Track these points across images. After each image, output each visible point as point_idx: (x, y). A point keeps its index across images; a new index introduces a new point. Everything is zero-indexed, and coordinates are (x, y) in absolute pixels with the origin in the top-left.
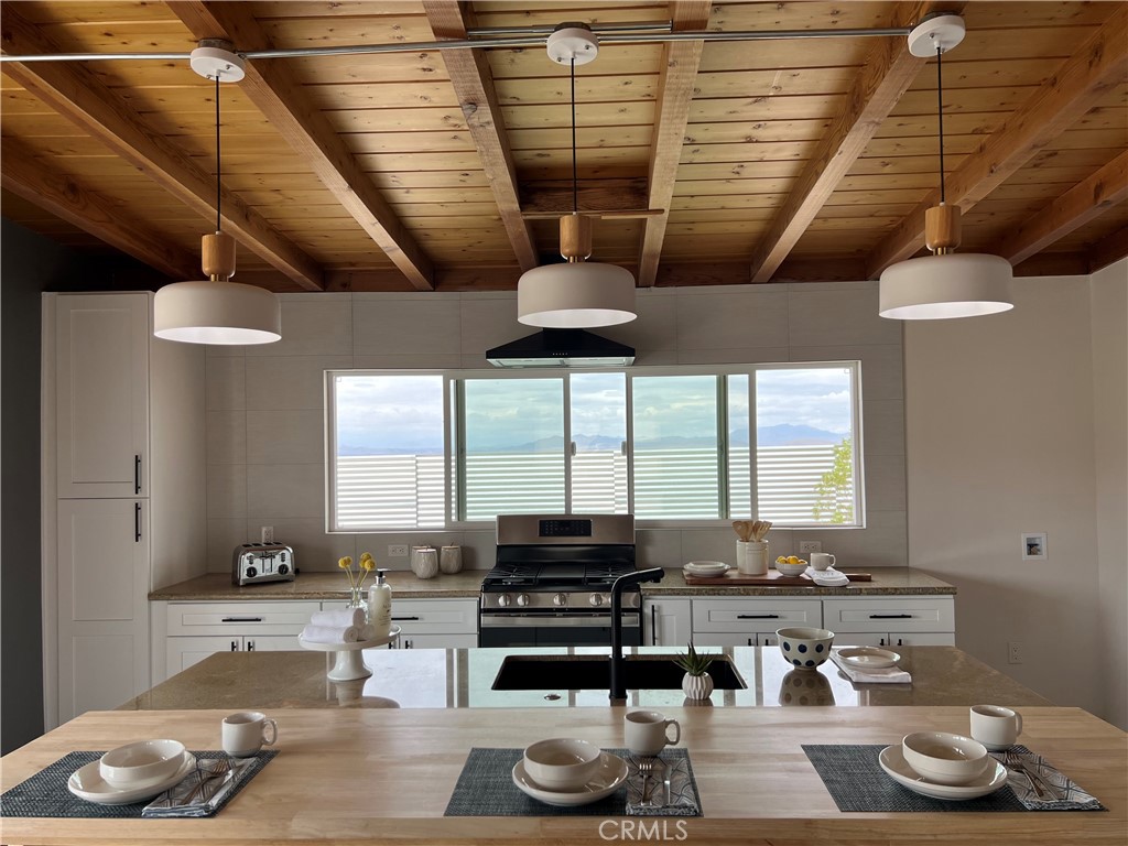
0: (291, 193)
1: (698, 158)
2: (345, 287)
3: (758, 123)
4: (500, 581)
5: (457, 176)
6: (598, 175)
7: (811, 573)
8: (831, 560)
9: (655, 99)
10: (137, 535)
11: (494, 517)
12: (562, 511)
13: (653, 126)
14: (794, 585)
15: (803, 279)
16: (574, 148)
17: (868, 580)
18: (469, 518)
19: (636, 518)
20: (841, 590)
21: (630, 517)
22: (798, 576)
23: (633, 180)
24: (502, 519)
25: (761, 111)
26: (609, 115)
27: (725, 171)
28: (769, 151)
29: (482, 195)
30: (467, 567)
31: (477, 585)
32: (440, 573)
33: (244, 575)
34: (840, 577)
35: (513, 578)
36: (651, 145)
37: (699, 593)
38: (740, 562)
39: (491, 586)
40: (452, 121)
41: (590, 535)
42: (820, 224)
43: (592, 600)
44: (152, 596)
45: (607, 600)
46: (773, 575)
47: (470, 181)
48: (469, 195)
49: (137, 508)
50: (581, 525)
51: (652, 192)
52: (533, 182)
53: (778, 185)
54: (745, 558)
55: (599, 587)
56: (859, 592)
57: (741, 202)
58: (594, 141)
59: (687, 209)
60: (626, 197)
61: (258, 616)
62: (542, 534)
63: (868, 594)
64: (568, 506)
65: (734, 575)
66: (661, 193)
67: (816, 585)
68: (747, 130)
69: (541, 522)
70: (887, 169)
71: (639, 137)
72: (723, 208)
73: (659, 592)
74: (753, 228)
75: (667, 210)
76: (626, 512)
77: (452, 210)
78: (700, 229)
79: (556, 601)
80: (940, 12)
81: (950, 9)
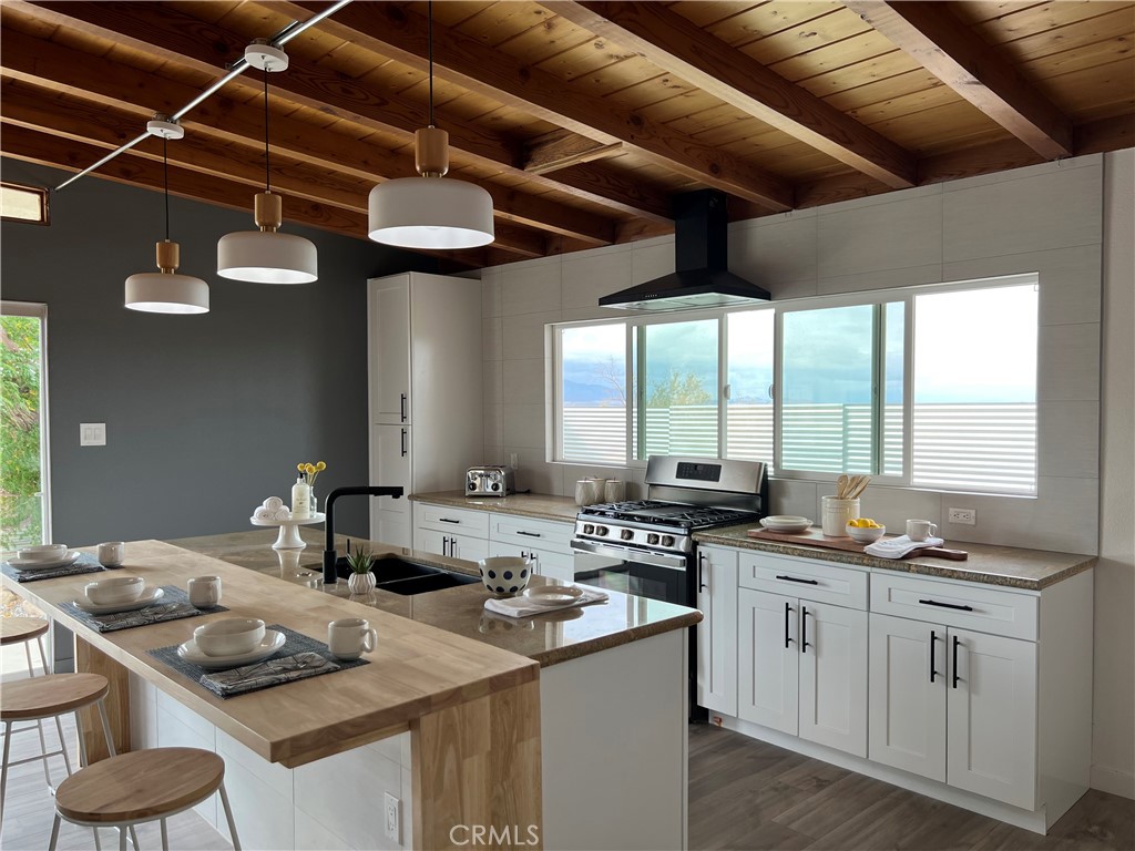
2: (558, 251)
10: (403, 452)
15: (963, 174)
17: (963, 558)
41: (718, 480)
44: (412, 497)
49: (403, 432)
50: (712, 470)
56: (907, 569)
61: (458, 519)
63: (918, 572)
64: (720, 451)
69: (680, 464)
73: (706, 538)
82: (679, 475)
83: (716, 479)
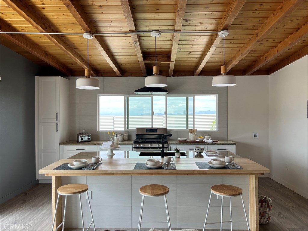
0: (93, 56)
1: (181, 51)
2: (102, 76)
3: (193, 45)
4: (137, 141)
5: (130, 53)
6: (160, 53)
7: (205, 140)
8: (210, 138)
9: (172, 40)
10: (57, 131)
11: (136, 128)
12: (151, 127)
13: (172, 45)
14: (201, 142)
15: (205, 75)
16: (156, 49)
17: (218, 142)
18: (130, 128)
19: (167, 129)
20: (211, 144)
21: (166, 128)
22: (202, 141)
23: (167, 55)
24: (137, 128)
25: (193, 43)
26: (163, 43)
27: (187, 53)
28: (196, 50)
29: (135, 57)
30: (129, 139)
31: (133, 142)
32: (123, 140)
33: (80, 140)
34: (212, 141)
35: (140, 141)
36: (171, 48)
37: (181, 144)
38: (190, 138)
39: (136, 142)
40: (130, 43)
41: (157, 132)
42: (209, 64)
43: (157, 145)
44: (60, 144)
45: (161, 145)
46: (197, 141)
47: (132, 54)
48: (132, 57)
49: (57, 124)
50: (155, 130)
51: (171, 58)
52: (146, 54)
53: (199, 56)
54: (191, 137)
55: (159, 143)
56: (215, 144)
57: (191, 59)
58: (160, 47)
59: (179, 60)
60: (166, 58)
61: (84, 149)
62: (146, 132)
63: (217, 145)
64: (152, 126)
65: (188, 140)
66: (173, 58)
67: (206, 142)
68: (191, 46)
69: (146, 129)
70: (221, 53)
71: (169, 47)
72: (187, 60)
73: (172, 144)
74: (194, 64)
75: (175, 61)
76: (165, 127)
77: (128, 60)
78: (182, 64)
79: (150, 145)
80: (224, 29)
81: (226, 29)
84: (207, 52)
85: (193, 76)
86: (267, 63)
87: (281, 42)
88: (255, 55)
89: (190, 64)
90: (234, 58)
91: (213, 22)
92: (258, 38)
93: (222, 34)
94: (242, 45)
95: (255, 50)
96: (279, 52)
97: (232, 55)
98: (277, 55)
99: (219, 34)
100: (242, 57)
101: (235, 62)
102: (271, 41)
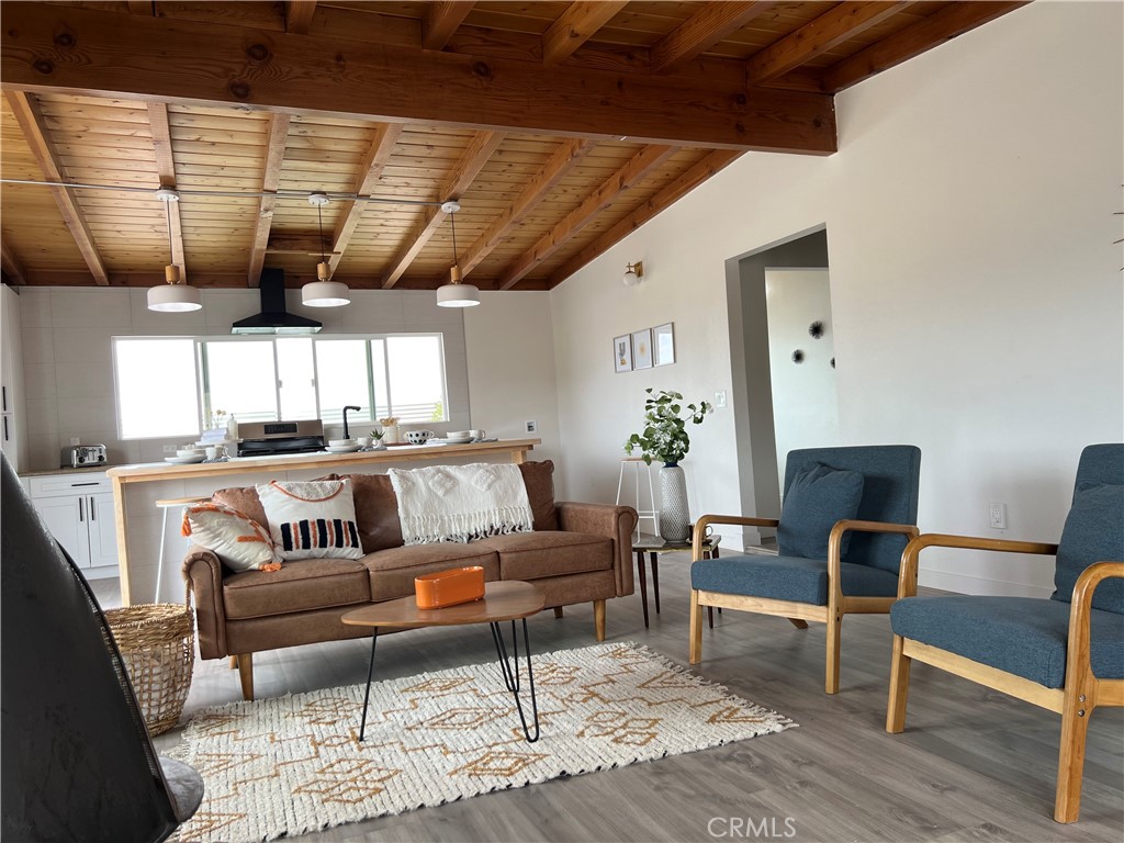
2: (124, 284)
3: (387, 220)
5: (232, 230)
6: (307, 234)
10: (7, 437)
13: (339, 218)
15: (410, 288)
21: (319, 421)
23: (324, 237)
24: (239, 426)
25: (387, 216)
27: (371, 236)
33: (78, 463)
42: (417, 261)
44: (20, 474)
47: (236, 233)
49: (6, 419)
50: (289, 427)
51: (336, 245)
52: (278, 235)
57: (377, 249)
58: (310, 221)
59: (352, 250)
61: (96, 482)
66: (341, 245)
68: (382, 222)
69: (265, 426)
70: (448, 240)
71: (335, 221)
74: (382, 260)
75: (342, 252)
76: (315, 418)
78: (354, 259)
80: (451, 199)
81: (454, 199)
82: (266, 433)
83: (296, 431)
84: (417, 237)
85: (380, 288)
86: (538, 263)
87: (557, 223)
88: (515, 245)
89: (373, 260)
90: (472, 250)
91: (431, 183)
92: (514, 217)
93: (447, 207)
94: (487, 226)
95: (513, 235)
96: (557, 243)
97: (469, 245)
98: (553, 249)
99: (443, 207)
100: (489, 250)
101: (476, 260)
102: (538, 220)
